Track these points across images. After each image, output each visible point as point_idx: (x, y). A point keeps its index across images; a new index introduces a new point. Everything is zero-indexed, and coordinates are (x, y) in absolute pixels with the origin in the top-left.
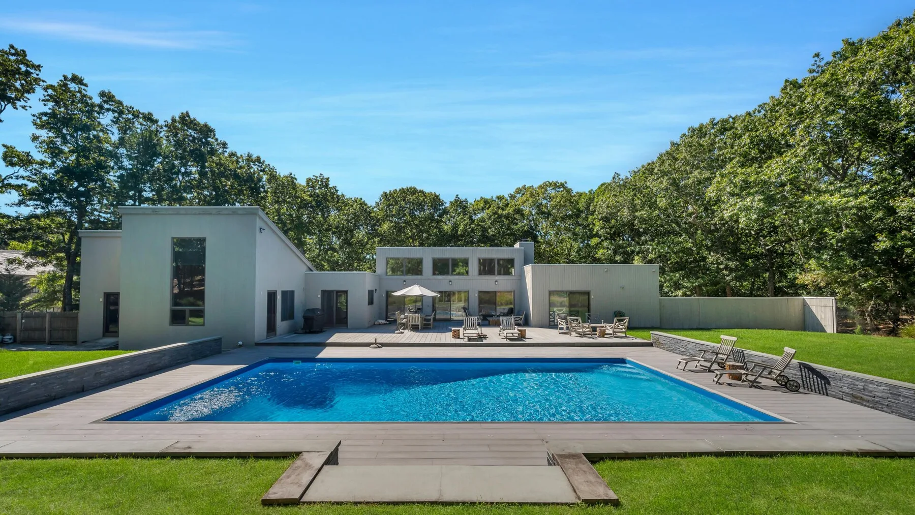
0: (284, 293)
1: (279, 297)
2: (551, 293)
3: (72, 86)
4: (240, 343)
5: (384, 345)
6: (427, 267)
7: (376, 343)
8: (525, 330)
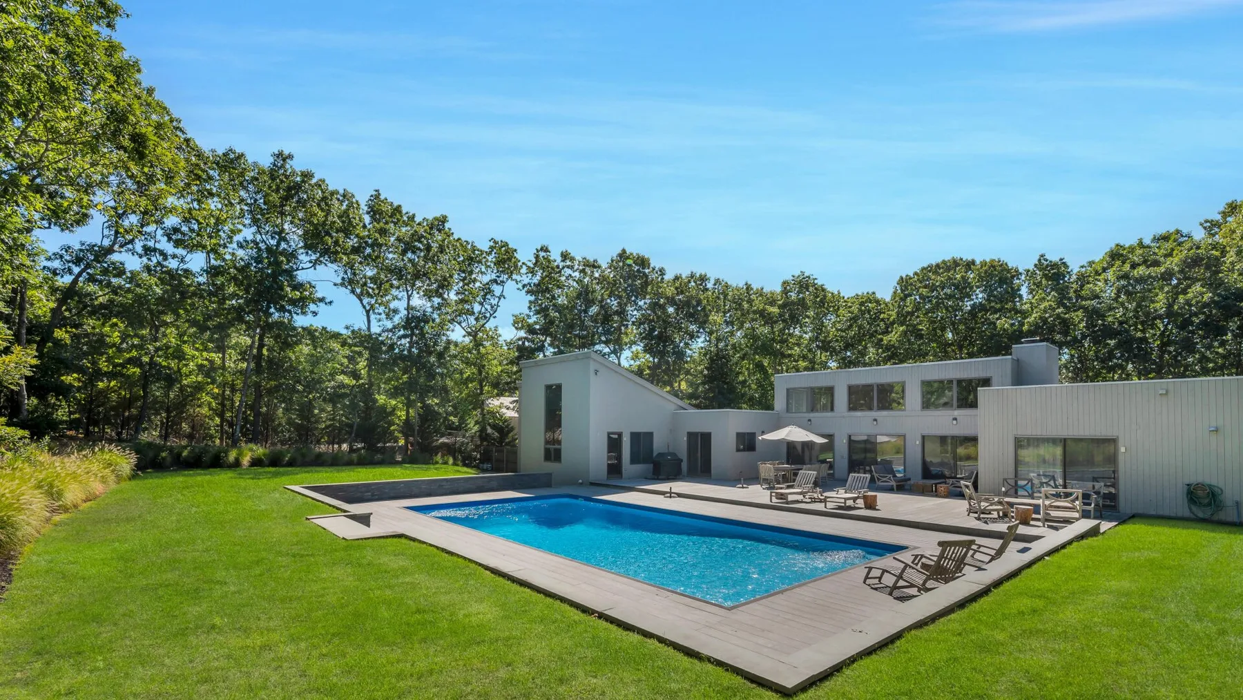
0: (635, 436)
1: (626, 441)
2: (1019, 443)
3: (542, 254)
4: (580, 481)
5: (680, 495)
6: (841, 398)
7: (671, 493)
8: (876, 496)
